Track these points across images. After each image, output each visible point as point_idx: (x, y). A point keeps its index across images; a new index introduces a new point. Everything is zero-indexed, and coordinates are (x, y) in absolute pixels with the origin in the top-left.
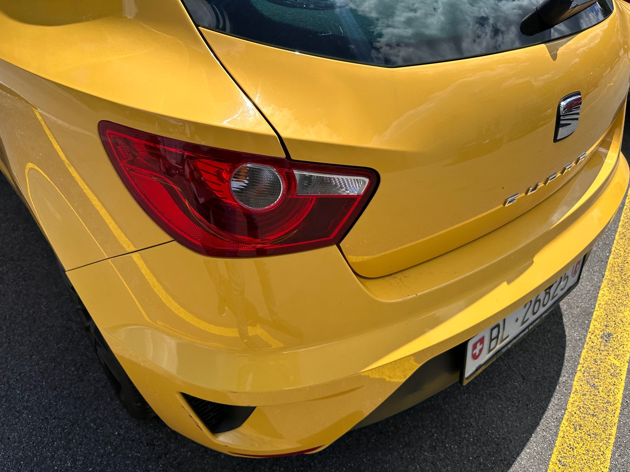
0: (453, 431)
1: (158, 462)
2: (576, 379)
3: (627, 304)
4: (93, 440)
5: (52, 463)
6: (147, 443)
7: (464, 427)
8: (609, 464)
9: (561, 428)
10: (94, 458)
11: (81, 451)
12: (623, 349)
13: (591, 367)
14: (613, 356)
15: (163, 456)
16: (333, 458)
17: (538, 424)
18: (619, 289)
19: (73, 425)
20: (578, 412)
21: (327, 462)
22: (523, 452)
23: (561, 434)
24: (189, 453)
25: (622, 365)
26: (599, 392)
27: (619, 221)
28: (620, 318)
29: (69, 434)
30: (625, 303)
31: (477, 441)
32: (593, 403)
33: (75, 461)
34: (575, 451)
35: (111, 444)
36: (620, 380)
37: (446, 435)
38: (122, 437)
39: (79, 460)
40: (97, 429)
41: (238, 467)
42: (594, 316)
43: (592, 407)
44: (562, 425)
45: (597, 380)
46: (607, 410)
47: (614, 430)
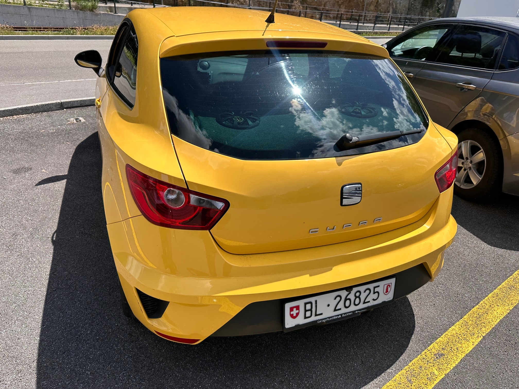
1: (131, 344)
2: (399, 373)
3: (469, 340)
4: (104, 324)
6: (129, 334)
10: (101, 333)
11: (96, 328)
12: (447, 366)
13: (415, 369)
14: (436, 368)
15: (134, 342)
16: (221, 369)
18: (469, 328)
19: (97, 315)
21: (217, 370)
25: (440, 375)
26: (411, 385)
27: (499, 285)
28: (458, 347)
29: (94, 318)
30: (468, 339)
33: (92, 331)
35: (112, 329)
36: (432, 383)
38: (118, 327)
39: (94, 332)
40: (108, 320)
42: (438, 340)
45: (415, 378)
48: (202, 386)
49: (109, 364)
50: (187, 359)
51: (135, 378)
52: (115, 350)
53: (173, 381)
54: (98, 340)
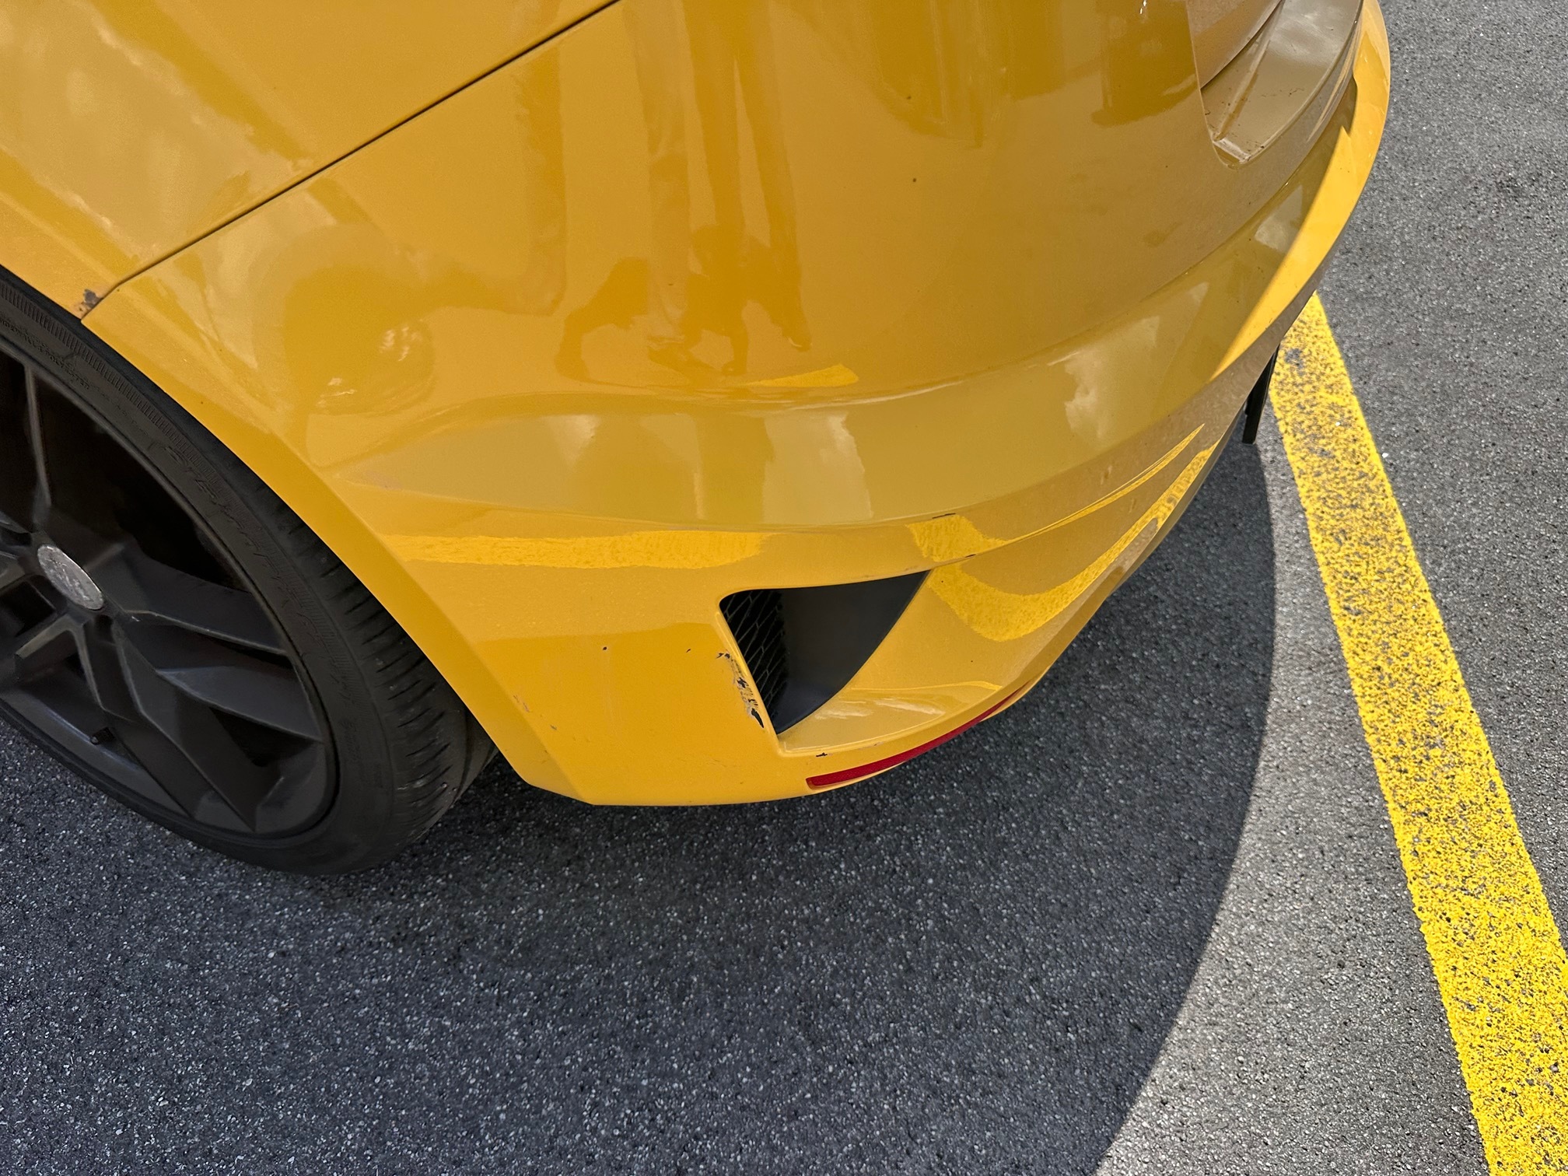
0: (1128, 622)
1: (461, 971)
2: (1288, 449)
4: (201, 1004)
5: (93, 1123)
6: (393, 940)
7: (1147, 608)
8: (1426, 584)
9: (1316, 549)
10: (238, 1048)
11: (178, 1050)
12: (1333, 373)
13: (1299, 420)
14: (1323, 389)
15: (465, 951)
16: (915, 771)
17: (1274, 555)
19: (95, 993)
20: (1326, 509)
21: (907, 786)
22: (1278, 616)
23: (1321, 559)
24: (541, 912)
25: (1347, 401)
26: (1338, 462)
29: (100, 1022)
31: (1186, 624)
32: (1341, 485)
33: (173, 1085)
34: (1360, 579)
35: (275, 989)
36: (1359, 429)
37: (1120, 636)
38: (298, 958)
39: (191, 1076)
40: (193, 970)
41: (698, 886)
43: (1343, 493)
44: (1313, 542)
45: (1323, 441)
46: (1370, 491)
47: (1400, 522)
48: (934, 877)
49: (474, 1131)
50: (765, 832)
51: (668, 1075)
52: (417, 1057)
53: (823, 948)
54: (263, 1090)
